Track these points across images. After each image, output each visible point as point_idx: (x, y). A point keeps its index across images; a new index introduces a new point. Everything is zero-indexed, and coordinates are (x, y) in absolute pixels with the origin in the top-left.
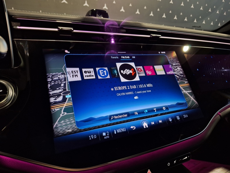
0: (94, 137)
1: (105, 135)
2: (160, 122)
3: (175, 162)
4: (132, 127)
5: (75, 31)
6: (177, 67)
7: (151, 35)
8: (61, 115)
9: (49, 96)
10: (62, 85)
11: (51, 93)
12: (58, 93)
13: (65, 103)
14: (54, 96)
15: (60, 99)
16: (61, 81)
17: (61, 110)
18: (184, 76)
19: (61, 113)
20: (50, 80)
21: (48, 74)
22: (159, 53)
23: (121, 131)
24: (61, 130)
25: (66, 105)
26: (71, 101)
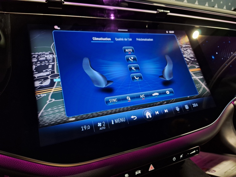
0: (87, 128)
1: (101, 126)
2: (166, 112)
3: (181, 156)
4: (132, 117)
5: (66, 3)
6: (187, 50)
7: (157, 11)
8: (48, 102)
9: (33, 80)
10: (50, 66)
11: (36, 76)
12: (45, 76)
13: (52, 88)
14: (39, 79)
15: (47, 82)
16: (49, 62)
17: (48, 96)
18: (195, 60)
19: (48, 100)
20: (36, 60)
21: (33, 54)
22: (167, 32)
23: (119, 121)
24: (47, 119)
25: (54, 90)
26: (61, 85)
